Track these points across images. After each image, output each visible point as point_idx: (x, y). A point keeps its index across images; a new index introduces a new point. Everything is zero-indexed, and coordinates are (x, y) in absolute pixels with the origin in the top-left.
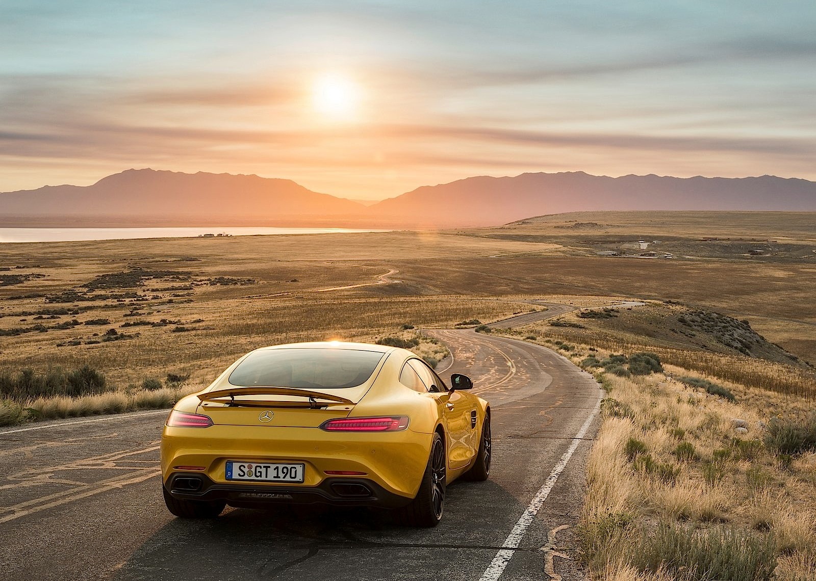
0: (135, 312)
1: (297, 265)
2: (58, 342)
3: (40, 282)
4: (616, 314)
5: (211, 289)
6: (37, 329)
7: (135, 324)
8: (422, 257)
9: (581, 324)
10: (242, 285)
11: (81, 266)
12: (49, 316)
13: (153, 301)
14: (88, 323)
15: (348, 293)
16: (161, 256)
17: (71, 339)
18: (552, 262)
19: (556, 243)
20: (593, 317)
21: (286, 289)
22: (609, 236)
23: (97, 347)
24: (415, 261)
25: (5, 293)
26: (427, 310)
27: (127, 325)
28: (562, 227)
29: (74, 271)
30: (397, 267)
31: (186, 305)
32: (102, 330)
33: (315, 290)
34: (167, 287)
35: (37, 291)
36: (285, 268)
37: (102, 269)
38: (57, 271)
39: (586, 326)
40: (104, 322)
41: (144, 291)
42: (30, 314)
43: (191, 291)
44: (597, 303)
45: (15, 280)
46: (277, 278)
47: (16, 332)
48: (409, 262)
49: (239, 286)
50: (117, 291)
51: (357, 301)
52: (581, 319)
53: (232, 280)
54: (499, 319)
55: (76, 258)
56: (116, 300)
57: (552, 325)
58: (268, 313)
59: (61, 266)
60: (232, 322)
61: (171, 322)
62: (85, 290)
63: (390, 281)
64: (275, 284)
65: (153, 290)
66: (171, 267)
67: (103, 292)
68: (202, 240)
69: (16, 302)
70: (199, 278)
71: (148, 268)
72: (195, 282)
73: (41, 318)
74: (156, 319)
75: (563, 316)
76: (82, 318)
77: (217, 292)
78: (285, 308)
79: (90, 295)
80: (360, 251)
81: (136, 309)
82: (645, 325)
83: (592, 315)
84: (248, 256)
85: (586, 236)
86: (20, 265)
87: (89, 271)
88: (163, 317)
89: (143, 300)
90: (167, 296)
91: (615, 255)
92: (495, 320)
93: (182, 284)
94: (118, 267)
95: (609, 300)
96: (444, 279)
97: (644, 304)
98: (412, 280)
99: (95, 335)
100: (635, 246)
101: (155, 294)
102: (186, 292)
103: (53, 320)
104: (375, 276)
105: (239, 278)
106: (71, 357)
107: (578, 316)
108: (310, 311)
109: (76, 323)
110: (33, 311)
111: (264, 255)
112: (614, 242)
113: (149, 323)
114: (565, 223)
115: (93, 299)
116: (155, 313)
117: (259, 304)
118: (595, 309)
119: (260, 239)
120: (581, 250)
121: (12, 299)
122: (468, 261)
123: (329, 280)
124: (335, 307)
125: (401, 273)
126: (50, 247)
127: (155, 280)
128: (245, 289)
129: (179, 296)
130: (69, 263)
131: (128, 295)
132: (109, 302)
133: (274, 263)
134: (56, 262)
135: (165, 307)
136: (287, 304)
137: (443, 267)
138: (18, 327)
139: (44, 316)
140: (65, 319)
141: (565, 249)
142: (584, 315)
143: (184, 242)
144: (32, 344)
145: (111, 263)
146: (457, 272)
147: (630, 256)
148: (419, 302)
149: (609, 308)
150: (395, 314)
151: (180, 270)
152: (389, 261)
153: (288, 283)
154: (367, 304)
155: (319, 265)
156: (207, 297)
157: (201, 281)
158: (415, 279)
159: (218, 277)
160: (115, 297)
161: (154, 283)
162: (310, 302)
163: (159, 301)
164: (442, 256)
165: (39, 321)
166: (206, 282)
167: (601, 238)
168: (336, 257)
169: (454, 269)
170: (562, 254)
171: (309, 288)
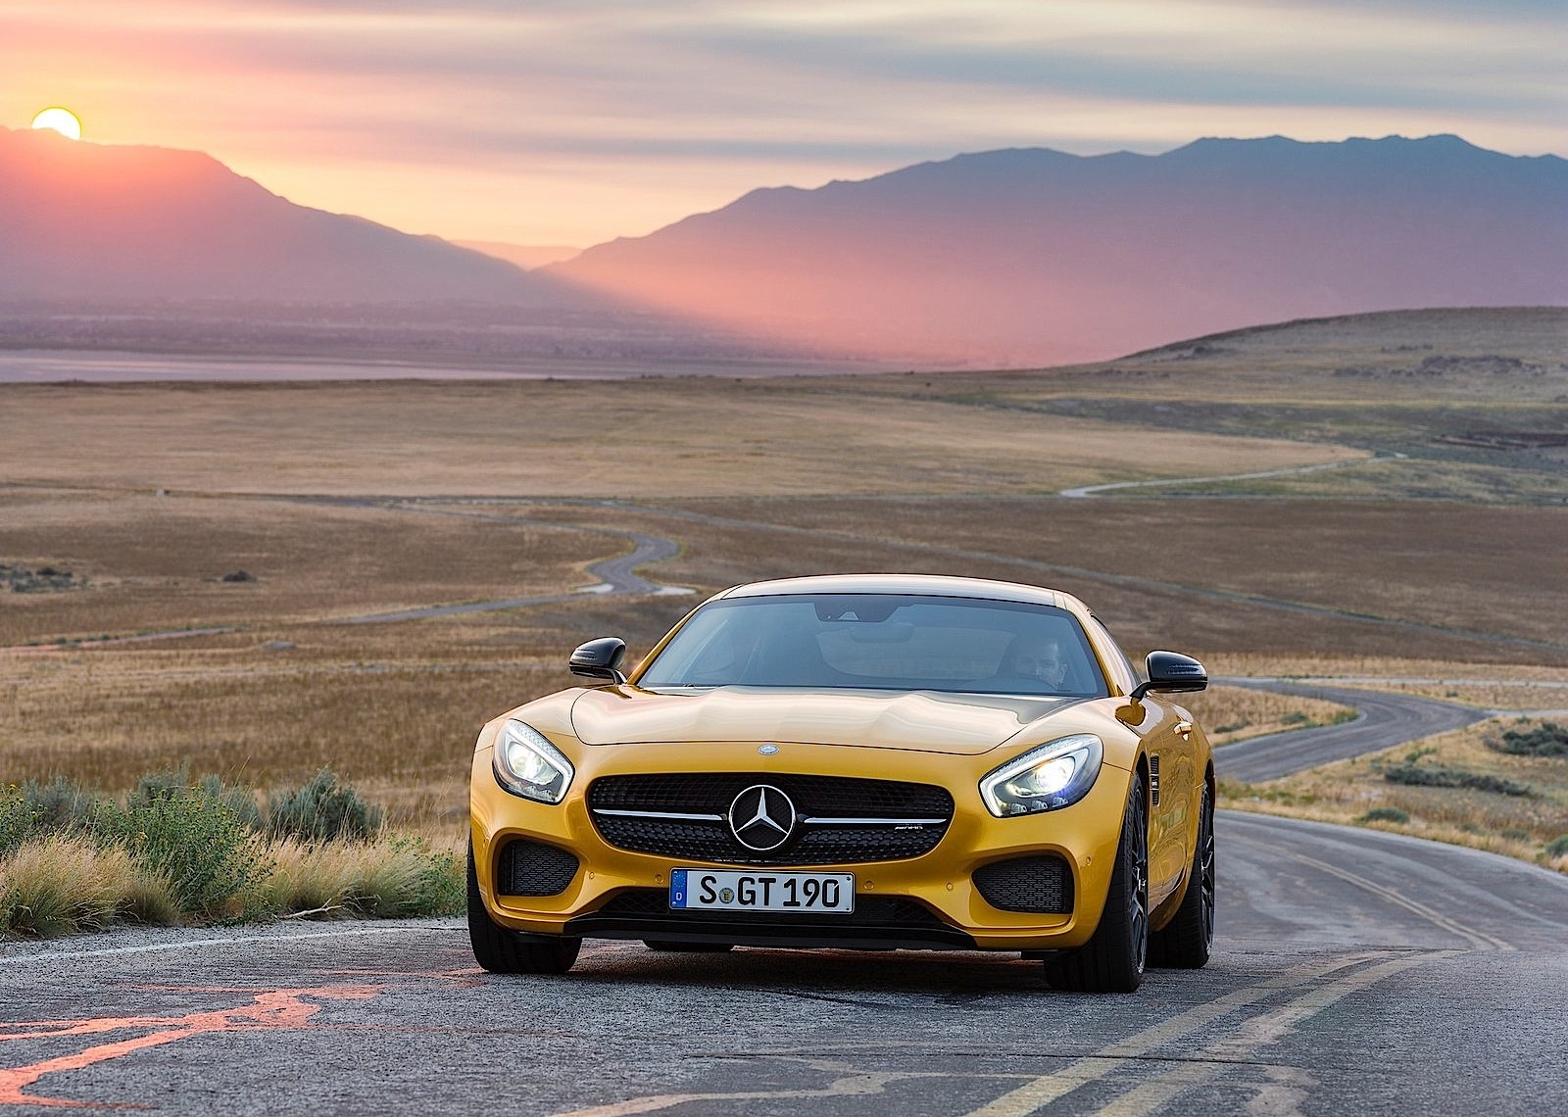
1: (243, 511)
8: (773, 490)
9: (1514, 779)
10: (19, 589)
15: (476, 634)
18: (1328, 522)
19: (1345, 440)
21: (214, 613)
24: (745, 507)
28: (1368, 373)
30: (670, 528)
33: (333, 615)
36: (191, 523)
39: (1537, 788)
46: (167, 567)
48: (715, 508)
51: (532, 665)
52: (1508, 758)
57: (1392, 779)
63: (646, 589)
64: (156, 590)
75: (1429, 744)
80: (506, 459)
85: (1474, 411)
104: (580, 566)
107: (1493, 747)
111: (101, 469)
114: (1381, 357)
117: (117, 671)
120: (1457, 477)
122: (967, 507)
123: (383, 577)
128: (35, 608)
133: (145, 503)
136: (235, 672)
137: (867, 535)
141: (1384, 465)
142: (1517, 744)
152: (632, 502)
153: (214, 589)
162: (331, 667)
164: (859, 486)
167: (1538, 424)
168: (407, 482)
169: (911, 543)
170: (1370, 488)
171: (300, 609)
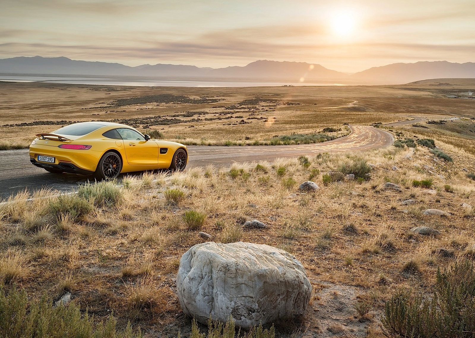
0: (253, 114)
1: (317, 98)
2: (224, 123)
3: (224, 102)
4: (445, 123)
5: (283, 106)
6: (218, 119)
7: (252, 118)
8: (369, 96)
9: (427, 126)
10: (295, 105)
11: (238, 97)
12: (224, 114)
13: (262, 110)
14: (236, 117)
15: (335, 110)
16: (267, 93)
17: (228, 123)
18: (425, 100)
19: (429, 92)
20: (434, 124)
21: (312, 107)
22: (454, 89)
23: (236, 126)
24: (366, 98)
25: (211, 105)
26: (363, 118)
27: (249, 119)
28: (433, 85)
29: (236, 98)
30: (358, 100)
31: (272, 112)
32: (239, 120)
33: (323, 108)
34: (267, 105)
35: (222, 105)
36: (313, 99)
37: (246, 98)
38: (230, 98)
39: (429, 127)
40: (242, 117)
41: (259, 106)
42: (218, 113)
43: (276, 107)
44: (437, 118)
45: (215, 101)
46: (309, 103)
47: (211, 119)
48: (363, 98)
49: (294, 106)
50: (249, 106)
51: (336, 113)
52: (428, 124)
53: (292, 103)
54: (391, 123)
55: (237, 93)
56: (248, 109)
57: (413, 126)
58: (300, 116)
59: (231, 96)
60: (286, 119)
61: (264, 118)
62: (239, 105)
63: (353, 106)
64: (307, 105)
65: (262, 106)
66: (270, 98)
67: (244, 106)
68: (283, 87)
69: (215, 109)
70: (279, 102)
71: (262, 98)
72: (278, 104)
73: (221, 115)
74: (259, 117)
75: (420, 122)
76: (234, 115)
77: (285, 108)
78: (307, 115)
79: (240, 107)
80: (343, 93)
81: (254, 113)
82: (457, 128)
83: (434, 123)
84: (299, 94)
85: (443, 89)
86: (217, 96)
87: (241, 98)
88: (262, 116)
89: (258, 110)
90: (267, 108)
91: (456, 97)
92: (389, 123)
93: (273, 104)
94: (251, 97)
95: (444, 116)
96: (377, 106)
97: (460, 119)
98: (363, 106)
99: (237, 122)
100: (466, 94)
101: (263, 107)
102: (274, 107)
103: (225, 116)
104: (348, 103)
105: (294, 102)
107: (427, 123)
108: (317, 116)
109: (232, 117)
110: (218, 112)
111: (306, 94)
112: (456, 92)
113: (257, 118)
114: (434, 83)
115: (240, 109)
116: (260, 115)
117: (299, 113)
118: (436, 120)
120: (440, 95)
121: (213, 107)
122: (388, 98)
123: (329, 104)
124: (327, 115)
125: (359, 102)
126: (229, 89)
127: (263, 102)
129: (271, 109)
130: (234, 95)
131: (253, 108)
132: (246, 110)
133: (309, 97)
134: (230, 94)
135: (264, 112)
136: (309, 113)
137: (377, 101)
138: (212, 118)
139: (222, 114)
140: (229, 115)
141: (433, 94)
142: (429, 123)
144: (216, 124)
145: (249, 96)
146: (383, 103)
147: (463, 98)
148: (361, 114)
149: (442, 120)
150: (349, 119)
151: (273, 99)
152: (354, 97)
153: (313, 105)
154: (339, 114)
155: (326, 98)
156: (282, 109)
157: (280, 103)
158: (364, 105)
159: (286, 102)
160: (248, 108)
161: (263, 104)
162: (318, 113)
163: (264, 110)
164: (378, 96)
165: (220, 116)
166: (282, 104)
167: (450, 90)
168: (333, 95)
169: (382, 102)
170: (431, 97)
171: (320, 107)
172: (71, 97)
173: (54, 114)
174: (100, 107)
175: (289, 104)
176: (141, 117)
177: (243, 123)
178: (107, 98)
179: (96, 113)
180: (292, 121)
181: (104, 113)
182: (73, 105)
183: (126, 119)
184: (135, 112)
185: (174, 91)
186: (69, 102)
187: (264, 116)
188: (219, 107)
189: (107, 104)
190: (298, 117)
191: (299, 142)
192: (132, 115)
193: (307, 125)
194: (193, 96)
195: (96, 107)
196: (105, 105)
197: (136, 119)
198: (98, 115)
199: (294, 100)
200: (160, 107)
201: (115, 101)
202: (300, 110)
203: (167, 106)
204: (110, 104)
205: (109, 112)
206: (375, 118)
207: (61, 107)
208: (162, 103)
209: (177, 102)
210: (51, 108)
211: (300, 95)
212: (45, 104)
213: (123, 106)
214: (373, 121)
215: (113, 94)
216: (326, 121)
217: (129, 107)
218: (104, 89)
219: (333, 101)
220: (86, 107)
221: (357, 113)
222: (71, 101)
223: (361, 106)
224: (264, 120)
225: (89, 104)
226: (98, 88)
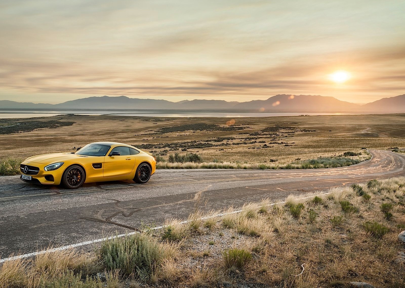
0: (274, 139)
1: (332, 126)
2: (249, 147)
3: (248, 129)
5: (301, 133)
6: (244, 143)
7: (273, 143)
8: (381, 124)
10: (311, 132)
11: (261, 125)
12: (249, 140)
13: (281, 136)
14: (259, 142)
15: (349, 136)
16: (286, 122)
17: (253, 147)
21: (327, 134)
23: (259, 150)
24: (378, 125)
25: (238, 132)
26: (378, 143)
27: (271, 143)
29: (259, 126)
30: (370, 127)
31: (291, 138)
32: (262, 144)
33: (337, 134)
34: (286, 132)
35: (247, 132)
36: (327, 126)
37: (267, 126)
38: (253, 126)
40: (264, 142)
41: (279, 133)
42: (243, 139)
43: (294, 133)
45: (241, 128)
46: (324, 130)
47: (238, 144)
48: (375, 125)
49: (310, 132)
50: (271, 133)
51: (351, 138)
53: (308, 130)
55: (260, 122)
56: (270, 135)
58: (317, 141)
59: (255, 125)
60: (304, 144)
61: (284, 143)
62: (261, 132)
63: (367, 132)
64: (323, 132)
65: (282, 133)
66: (289, 126)
67: (266, 133)
68: (300, 117)
69: (241, 135)
70: (297, 129)
71: (281, 126)
72: (296, 131)
73: (246, 140)
74: (280, 142)
76: (258, 141)
77: (303, 134)
78: (323, 140)
79: (262, 134)
80: (356, 121)
81: (275, 138)
86: (243, 124)
88: (282, 141)
89: (278, 136)
90: (286, 135)
93: (291, 131)
94: (272, 125)
98: (376, 132)
99: (260, 146)
101: (282, 134)
102: (292, 134)
103: (249, 141)
104: (361, 130)
106: (251, 152)
108: (332, 141)
109: (256, 142)
110: (244, 138)
111: (321, 122)
113: (278, 143)
115: (263, 135)
116: (280, 140)
117: (315, 138)
119: (320, 117)
121: (240, 134)
122: (400, 125)
123: (343, 131)
124: (342, 140)
125: (371, 129)
126: (253, 119)
127: (283, 130)
128: (313, 133)
129: (290, 135)
130: (257, 124)
131: (274, 134)
132: (268, 136)
133: (324, 125)
134: (254, 123)
135: (284, 138)
136: (325, 139)
137: (390, 128)
138: (239, 142)
139: (247, 140)
140: (253, 140)
143: (294, 117)
144: (242, 147)
145: (270, 124)
146: (396, 129)
148: (375, 140)
150: (364, 144)
151: (292, 126)
152: (367, 125)
153: (328, 132)
154: (354, 140)
155: (340, 126)
157: (298, 130)
158: (377, 131)
159: (304, 129)
160: (269, 134)
161: (283, 131)
162: (333, 138)
163: (283, 136)
164: (390, 123)
165: (246, 141)
166: (299, 131)
168: (347, 123)
169: (394, 128)
171: (335, 133)
172: (128, 126)
173: (115, 139)
174: (149, 134)
175: (305, 130)
176: (180, 141)
177: (266, 147)
178: (155, 127)
179: (146, 139)
180: (309, 145)
181: (151, 138)
182: (128, 132)
183: (169, 143)
184: (176, 137)
185: (207, 121)
186: (126, 130)
187: (284, 142)
188: (244, 134)
189: (154, 131)
190: (315, 142)
191: (328, 166)
192: (174, 140)
193: (324, 149)
194: (223, 125)
195: (146, 134)
196: (153, 132)
197: (177, 143)
198: (147, 140)
199: (311, 128)
200: (196, 134)
201: (161, 129)
202: (317, 136)
203: (201, 133)
204: (157, 132)
205: (155, 138)
206: (390, 143)
207: (120, 134)
208: (198, 131)
209: (209, 130)
210: (112, 134)
211: (316, 123)
212: (108, 132)
213: (166, 133)
214: (389, 146)
215: (159, 123)
216: (342, 145)
217: (171, 133)
218: (152, 120)
219: (346, 128)
220: (138, 134)
221: (371, 139)
222: (127, 129)
223: (374, 133)
224: (285, 144)
225: (141, 132)
226: (148, 119)
